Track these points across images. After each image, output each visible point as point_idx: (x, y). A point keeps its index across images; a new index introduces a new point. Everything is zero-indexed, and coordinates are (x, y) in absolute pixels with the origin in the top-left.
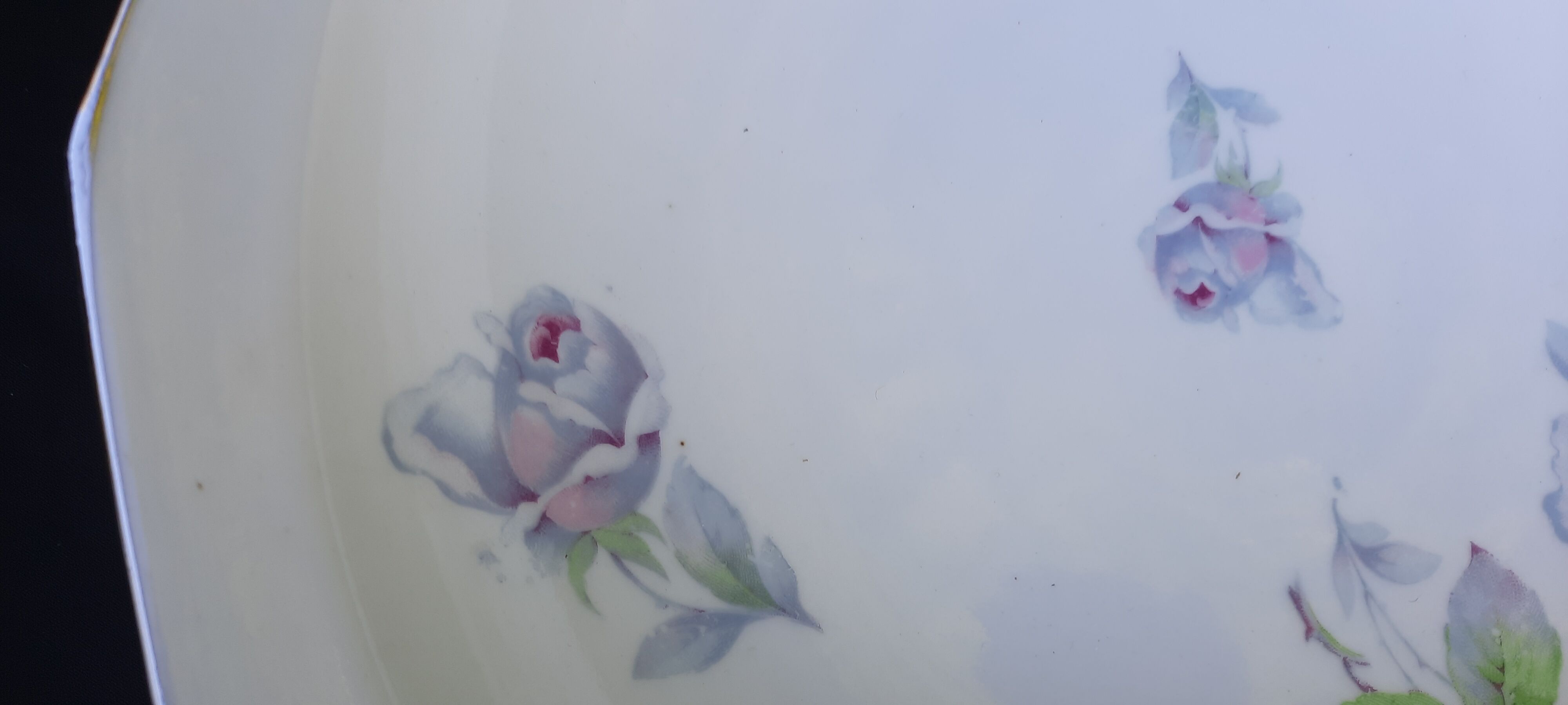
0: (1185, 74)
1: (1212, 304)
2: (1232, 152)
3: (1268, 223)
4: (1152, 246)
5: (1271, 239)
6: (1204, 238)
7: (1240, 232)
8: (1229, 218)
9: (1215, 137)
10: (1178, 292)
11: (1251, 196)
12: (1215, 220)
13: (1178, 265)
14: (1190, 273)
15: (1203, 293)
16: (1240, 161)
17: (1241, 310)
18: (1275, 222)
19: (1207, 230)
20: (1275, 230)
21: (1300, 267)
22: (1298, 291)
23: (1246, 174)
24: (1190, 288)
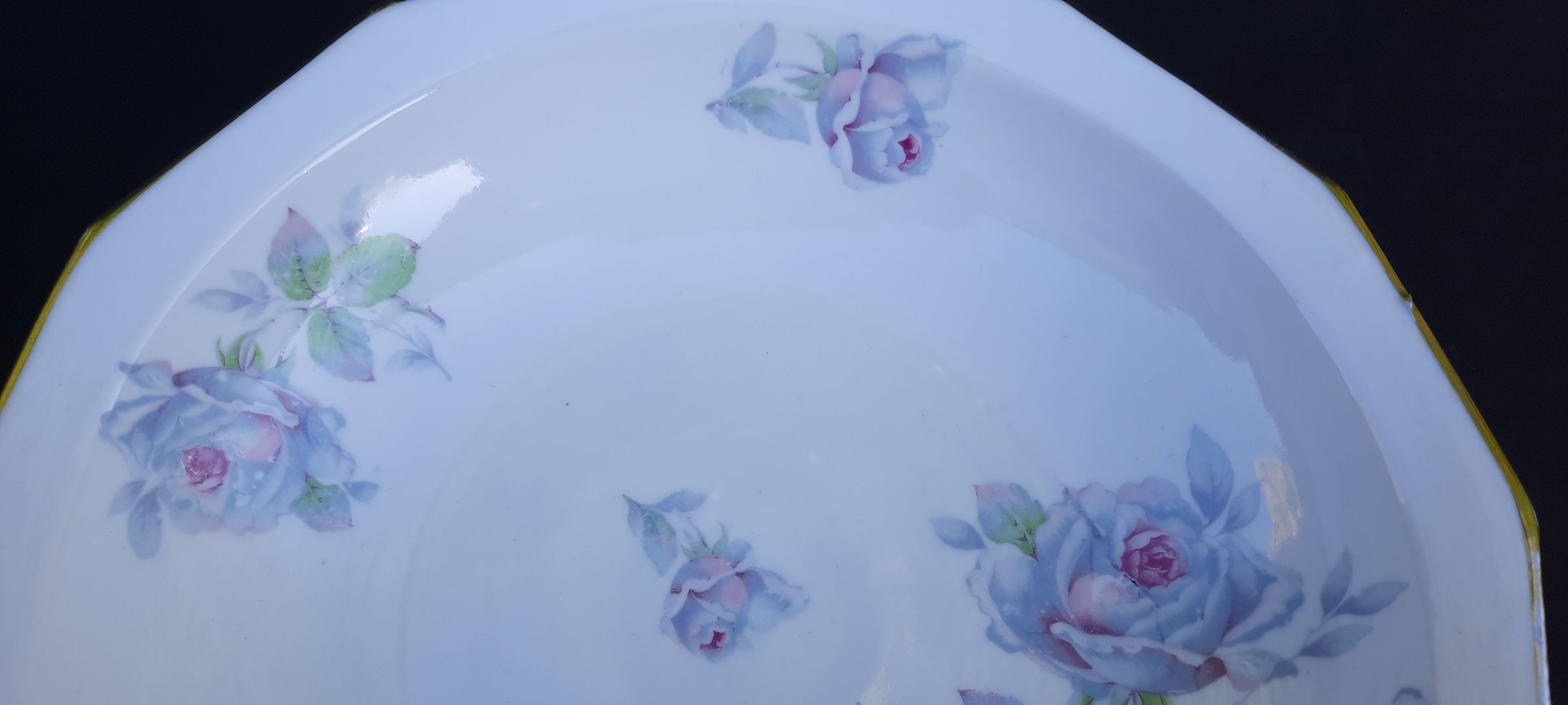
0: (634, 506)
1: (727, 640)
2: (688, 536)
3: (734, 567)
4: (671, 627)
5: (740, 575)
6: (701, 602)
7: (720, 583)
8: (709, 579)
9: (673, 533)
10: (702, 647)
11: (715, 555)
12: (701, 585)
13: (694, 630)
14: (703, 629)
15: (718, 636)
16: (696, 538)
17: (748, 633)
18: (739, 562)
19: (698, 595)
20: (741, 568)
21: (768, 581)
22: (775, 596)
23: (705, 545)
24: (709, 639)
